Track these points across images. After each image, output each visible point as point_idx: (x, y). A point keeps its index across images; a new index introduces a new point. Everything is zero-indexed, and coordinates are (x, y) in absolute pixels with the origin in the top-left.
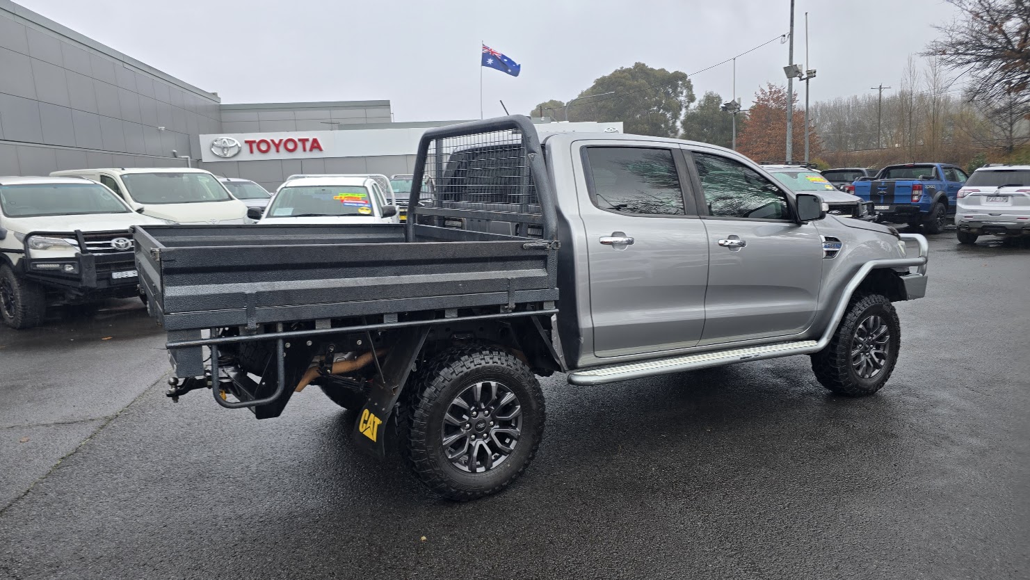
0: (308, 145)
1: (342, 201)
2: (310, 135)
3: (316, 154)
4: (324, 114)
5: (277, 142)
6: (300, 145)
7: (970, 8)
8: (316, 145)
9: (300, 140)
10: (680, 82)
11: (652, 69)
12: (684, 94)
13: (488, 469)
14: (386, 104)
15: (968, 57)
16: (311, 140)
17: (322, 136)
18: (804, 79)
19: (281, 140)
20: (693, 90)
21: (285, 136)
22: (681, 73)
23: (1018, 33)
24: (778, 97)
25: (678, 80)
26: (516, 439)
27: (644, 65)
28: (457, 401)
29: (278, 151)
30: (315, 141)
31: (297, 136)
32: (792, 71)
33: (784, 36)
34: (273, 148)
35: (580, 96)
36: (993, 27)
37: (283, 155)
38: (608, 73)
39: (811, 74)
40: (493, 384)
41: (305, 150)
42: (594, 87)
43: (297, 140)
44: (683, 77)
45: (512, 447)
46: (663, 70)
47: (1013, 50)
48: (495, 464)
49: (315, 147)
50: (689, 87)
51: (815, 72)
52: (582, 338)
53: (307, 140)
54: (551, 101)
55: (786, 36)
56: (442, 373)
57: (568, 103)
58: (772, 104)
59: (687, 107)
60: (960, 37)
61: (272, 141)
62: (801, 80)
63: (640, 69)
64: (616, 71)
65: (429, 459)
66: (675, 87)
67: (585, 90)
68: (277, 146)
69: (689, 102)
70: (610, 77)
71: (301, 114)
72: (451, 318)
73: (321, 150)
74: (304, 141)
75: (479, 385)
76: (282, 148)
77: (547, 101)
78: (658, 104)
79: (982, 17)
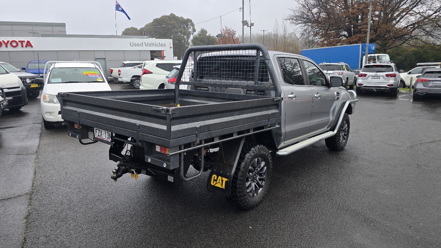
0: (24, 44)
1: (87, 75)
2: (26, 39)
3: (29, 49)
4: (30, 28)
5: (6, 42)
6: (20, 44)
7: (301, 3)
8: (29, 44)
9: (19, 41)
10: (189, 23)
11: (178, 17)
12: (191, 28)
13: (257, 194)
14: (63, 25)
15: (300, 22)
16: (26, 42)
17: (32, 40)
18: (249, 26)
19: (8, 41)
20: (195, 27)
21: (11, 39)
22: (189, 19)
23: (316, 14)
24: (229, 32)
25: (188, 22)
26: (265, 181)
27: (174, 14)
28: (250, 167)
29: (7, 46)
30: (28, 42)
31: (17, 39)
32: (245, 23)
33: (240, 8)
34: (4, 45)
35: (145, 26)
36: (309, 11)
37: (10, 48)
38: (159, 17)
39: (252, 25)
40: (260, 159)
41: (22, 46)
42: (153, 22)
43: (18, 41)
44: (191, 21)
45: (263, 184)
46: (182, 17)
47: (315, 20)
48: (259, 191)
49: (29, 45)
50: (193, 25)
51: (253, 24)
52: (283, 137)
53: (24, 41)
54: (132, 28)
55: (241, 8)
56: (246, 156)
57: (140, 29)
58: (227, 35)
59: (193, 34)
60: (297, 14)
61: (3, 41)
62: (248, 27)
63: (173, 16)
64: (162, 16)
65: (243, 193)
66: (187, 25)
67: (148, 23)
68: (6, 44)
69: (193, 32)
70: (160, 19)
71: (15, 28)
72: (251, 133)
73: (32, 47)
74: (22, 42)
75: (256, 160)
76: (9, 45)
77: (130, 27)
78: (181, 32)
79: (305, 7)
